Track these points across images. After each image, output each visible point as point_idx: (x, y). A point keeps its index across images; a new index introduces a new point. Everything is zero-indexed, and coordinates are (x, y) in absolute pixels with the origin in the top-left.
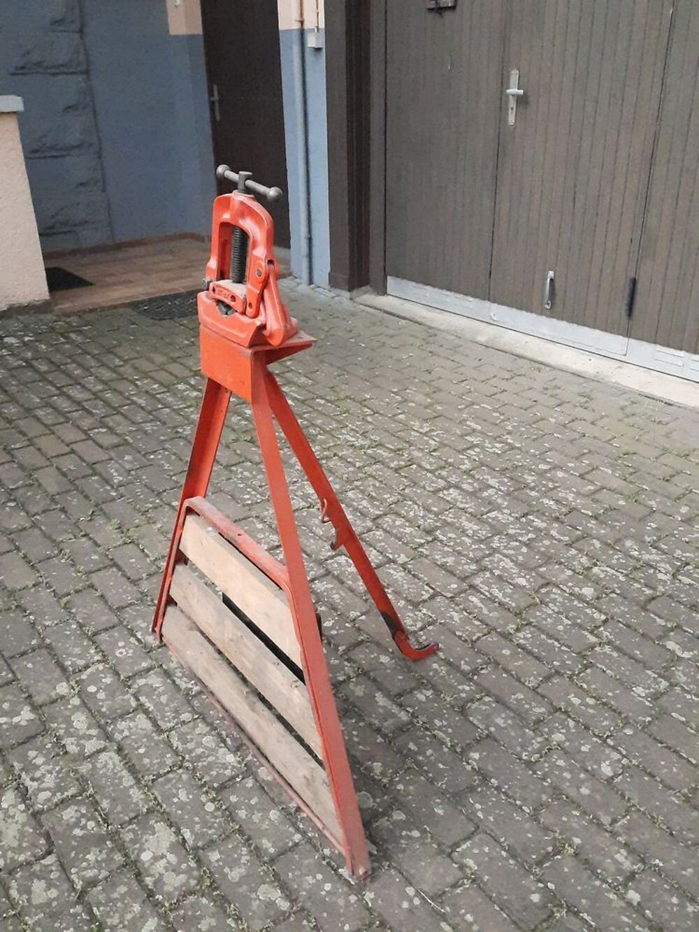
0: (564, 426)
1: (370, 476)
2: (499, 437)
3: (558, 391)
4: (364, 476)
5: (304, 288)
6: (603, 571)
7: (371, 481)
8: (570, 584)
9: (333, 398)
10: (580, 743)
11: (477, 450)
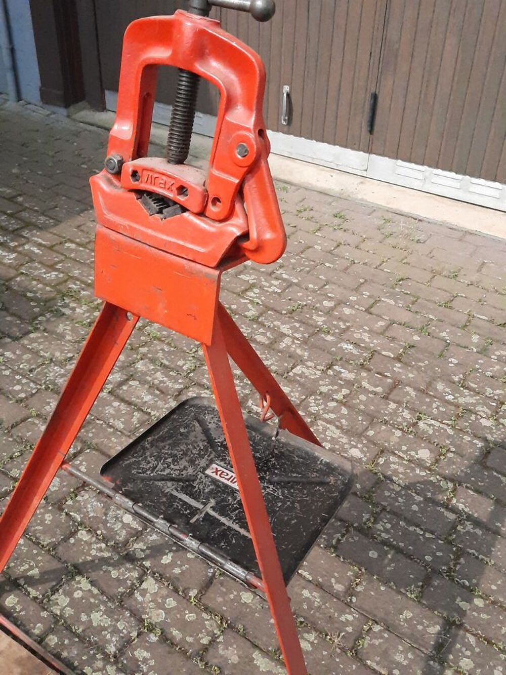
0: (330, 252)
1: (155, 338)
2: (273, 272)
3: (312, 213)
4: (148, 339)
5: (12, 105)
6: (430, 425)
7: (158, 346)
8: (404, 448)
9: (85, 240)
10: (490, 666)
11: (256, 290)
